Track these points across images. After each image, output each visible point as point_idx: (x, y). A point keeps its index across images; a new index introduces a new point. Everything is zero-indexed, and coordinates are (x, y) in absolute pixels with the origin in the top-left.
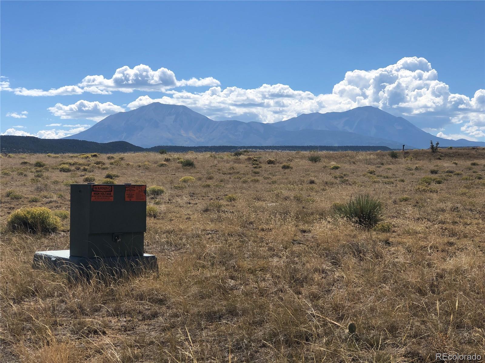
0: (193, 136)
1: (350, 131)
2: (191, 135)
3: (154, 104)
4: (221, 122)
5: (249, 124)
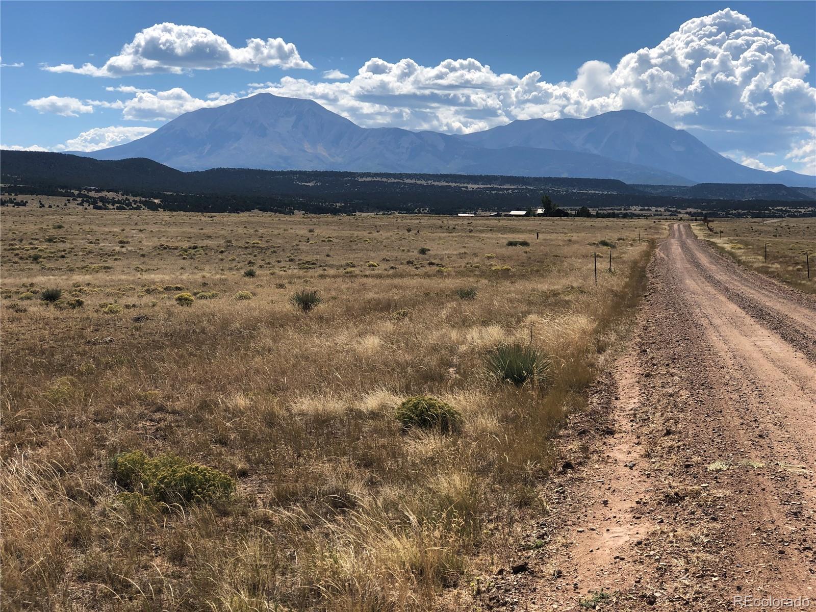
0: (324, 154)
1: (595, 152)
2: (321, 151)
3: (260, 95)
5: (418, 135)
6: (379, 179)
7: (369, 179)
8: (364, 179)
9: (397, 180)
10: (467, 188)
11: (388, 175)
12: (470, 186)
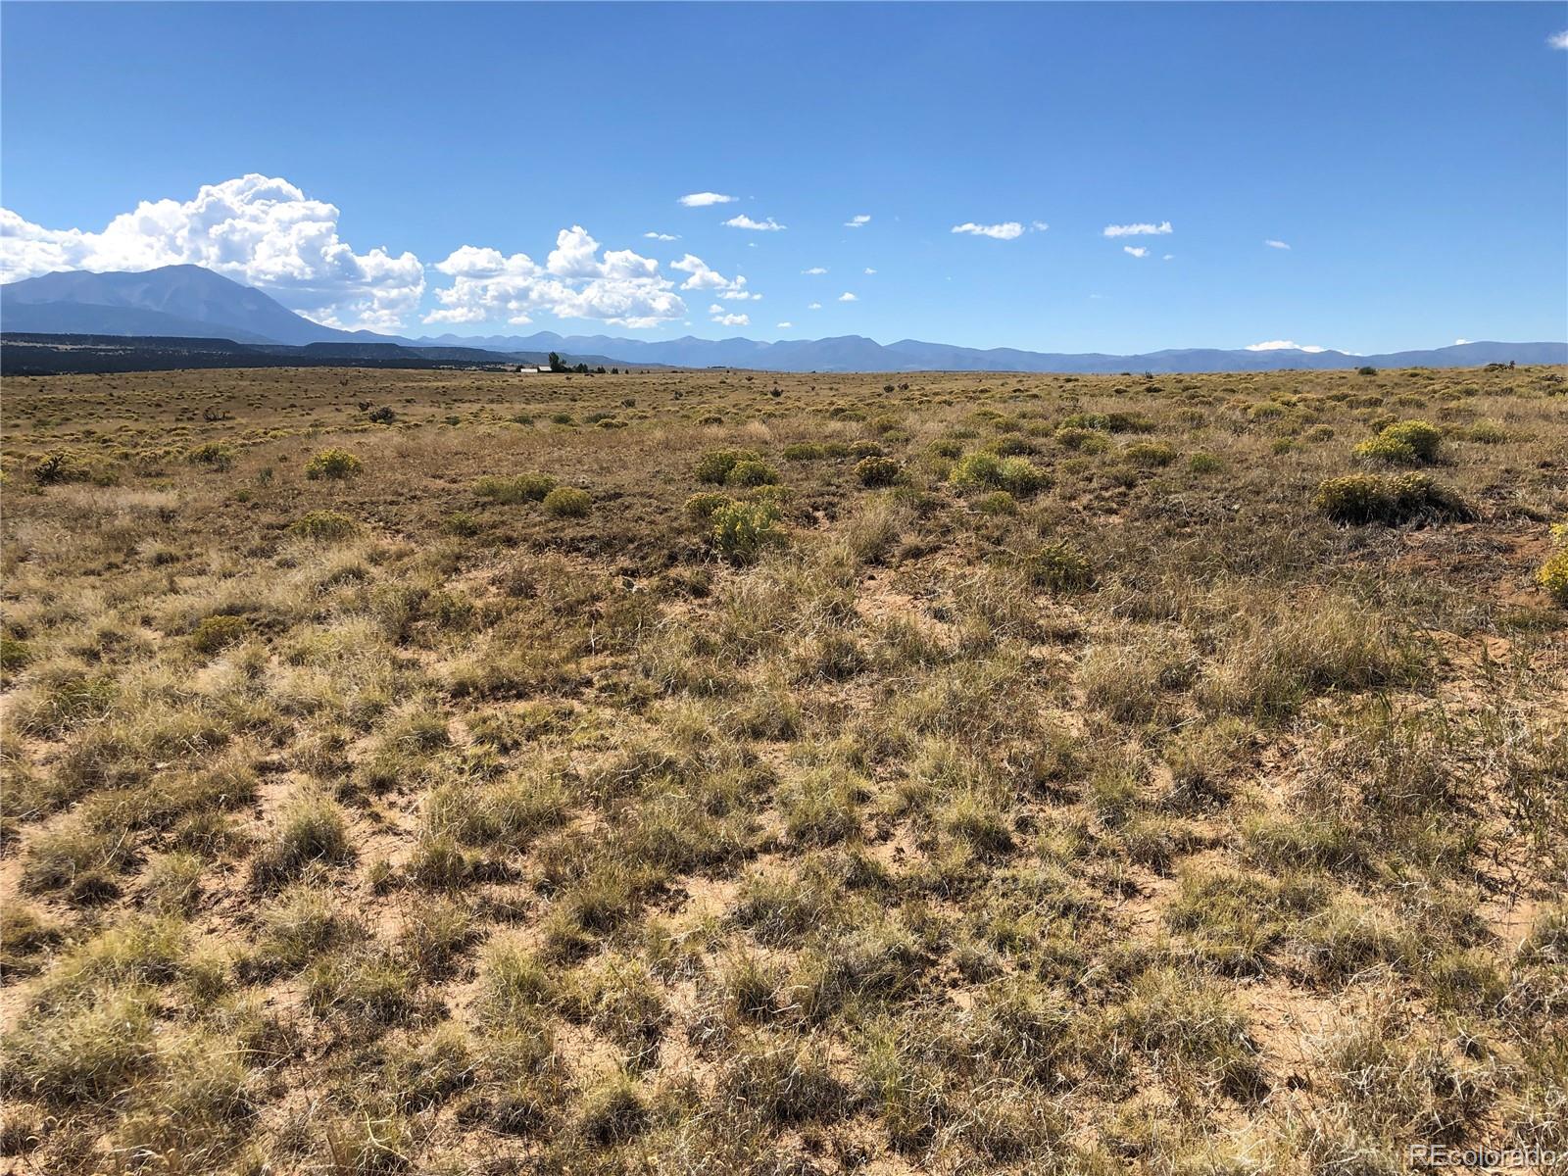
12: (60, 347)
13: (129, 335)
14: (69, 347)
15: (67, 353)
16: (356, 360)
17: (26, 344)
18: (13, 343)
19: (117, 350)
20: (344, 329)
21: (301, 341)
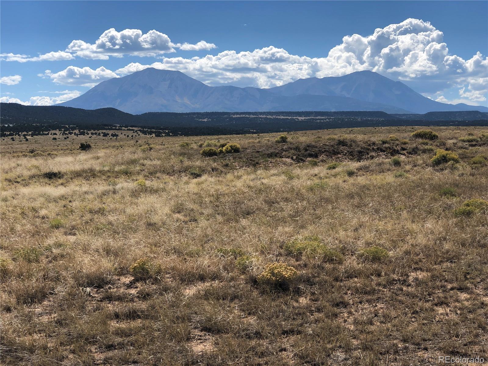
0: (188, 103)
1: (348, 96)
2: (186, 101)
3: (148, 69)
4: (217, 87)
5: (244, 89)
6: (244, 116)
7: (238, 116)
8: (235, 116)
9: (254, 116)
10: (298, 119)
11: (249, 113)
12: (299, 118)
13: (333, 110)
14: (303, 118)
15: (302, 121)
16: (453, 122)
17: (284, 117)
18: (279, 117)
19: (326, 119)
20: (449, 103)
21: (422, 111)
